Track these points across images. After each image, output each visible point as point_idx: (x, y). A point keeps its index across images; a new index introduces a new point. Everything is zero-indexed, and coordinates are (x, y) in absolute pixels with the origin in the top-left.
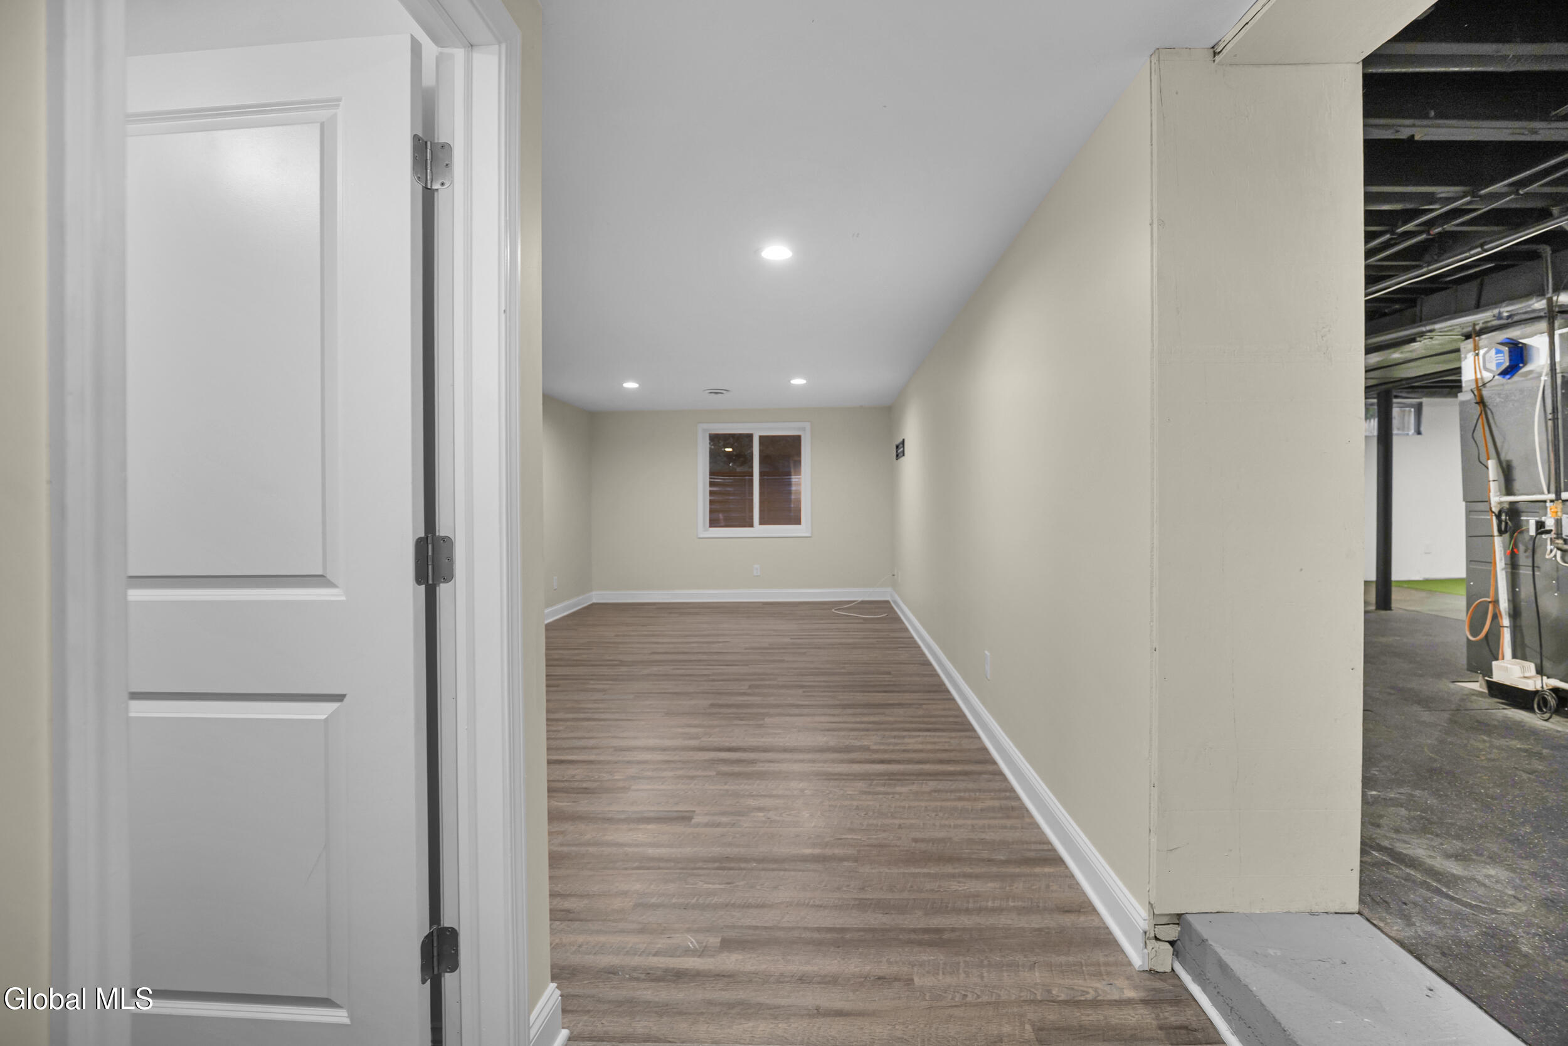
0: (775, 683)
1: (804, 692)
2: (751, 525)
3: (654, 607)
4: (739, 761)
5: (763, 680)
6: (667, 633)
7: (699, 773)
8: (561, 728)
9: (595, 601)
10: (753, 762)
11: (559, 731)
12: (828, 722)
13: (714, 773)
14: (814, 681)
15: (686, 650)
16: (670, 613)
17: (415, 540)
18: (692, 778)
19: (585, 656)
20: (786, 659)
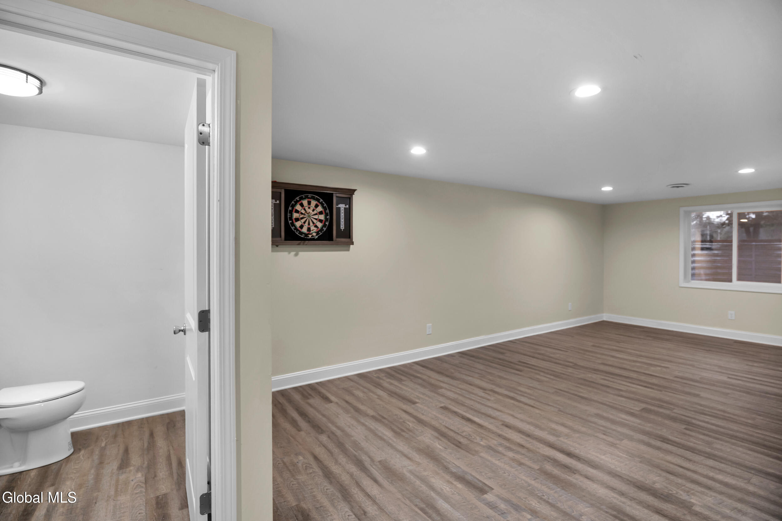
0: (668, 412)
1: (685, 429)
2: (731, 281)
3: (642, 330)
4: (565, 467)
5: (661, 407)
6: (629, 351)
7: (529, 463)
8: (492, 399)
9: (605, 319)
10: (573, 471)
11: (489, 400)
12: (676, 465)
13: (537, 467)
14: (707, 423)
15: (628, 367)
16: (648, 336)
17: (198, 312)
18: (521, 464)
19: (558, 355)
20: (703, 394)
